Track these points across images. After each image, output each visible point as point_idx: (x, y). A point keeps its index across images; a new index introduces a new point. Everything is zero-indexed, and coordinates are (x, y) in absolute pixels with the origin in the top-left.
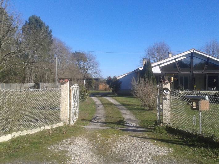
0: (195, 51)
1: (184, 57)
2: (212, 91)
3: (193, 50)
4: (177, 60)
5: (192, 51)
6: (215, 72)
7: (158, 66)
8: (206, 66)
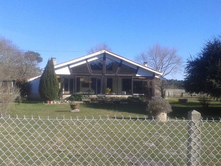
0: (106, 52)
1: (96, 58)
2: (125, 95)
3: (105, 50)
4: (89, 61)
5: (103, 51)
6: (129, 75)
7: (67, 67)
8: (119, 68)
